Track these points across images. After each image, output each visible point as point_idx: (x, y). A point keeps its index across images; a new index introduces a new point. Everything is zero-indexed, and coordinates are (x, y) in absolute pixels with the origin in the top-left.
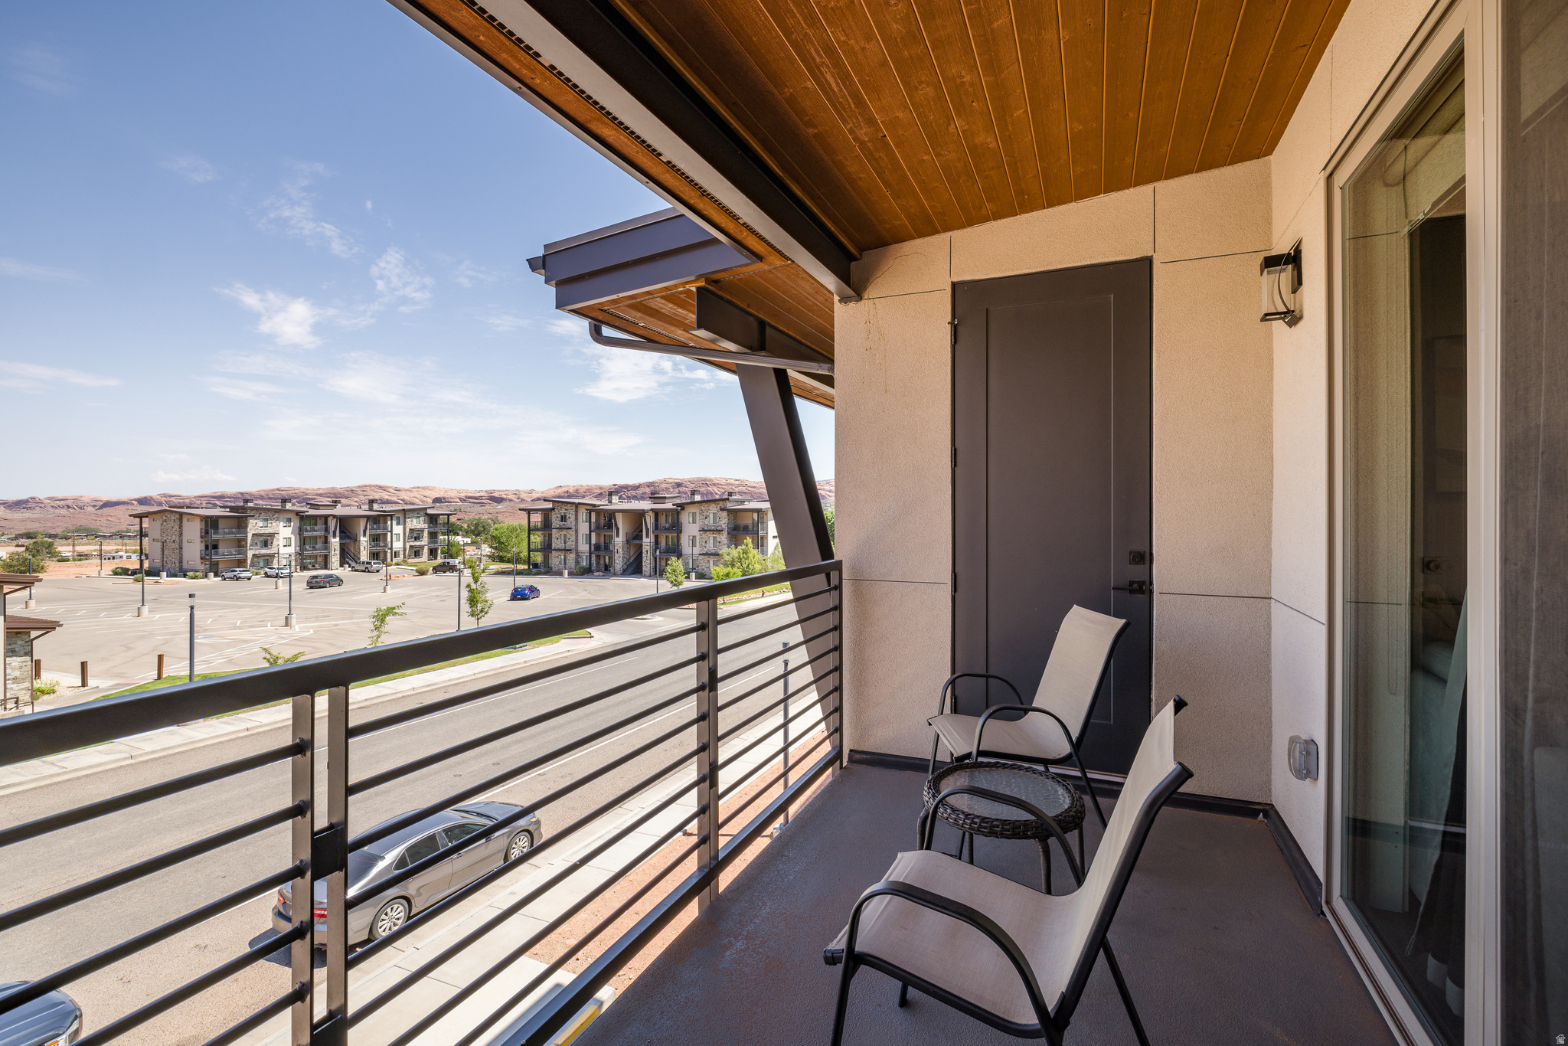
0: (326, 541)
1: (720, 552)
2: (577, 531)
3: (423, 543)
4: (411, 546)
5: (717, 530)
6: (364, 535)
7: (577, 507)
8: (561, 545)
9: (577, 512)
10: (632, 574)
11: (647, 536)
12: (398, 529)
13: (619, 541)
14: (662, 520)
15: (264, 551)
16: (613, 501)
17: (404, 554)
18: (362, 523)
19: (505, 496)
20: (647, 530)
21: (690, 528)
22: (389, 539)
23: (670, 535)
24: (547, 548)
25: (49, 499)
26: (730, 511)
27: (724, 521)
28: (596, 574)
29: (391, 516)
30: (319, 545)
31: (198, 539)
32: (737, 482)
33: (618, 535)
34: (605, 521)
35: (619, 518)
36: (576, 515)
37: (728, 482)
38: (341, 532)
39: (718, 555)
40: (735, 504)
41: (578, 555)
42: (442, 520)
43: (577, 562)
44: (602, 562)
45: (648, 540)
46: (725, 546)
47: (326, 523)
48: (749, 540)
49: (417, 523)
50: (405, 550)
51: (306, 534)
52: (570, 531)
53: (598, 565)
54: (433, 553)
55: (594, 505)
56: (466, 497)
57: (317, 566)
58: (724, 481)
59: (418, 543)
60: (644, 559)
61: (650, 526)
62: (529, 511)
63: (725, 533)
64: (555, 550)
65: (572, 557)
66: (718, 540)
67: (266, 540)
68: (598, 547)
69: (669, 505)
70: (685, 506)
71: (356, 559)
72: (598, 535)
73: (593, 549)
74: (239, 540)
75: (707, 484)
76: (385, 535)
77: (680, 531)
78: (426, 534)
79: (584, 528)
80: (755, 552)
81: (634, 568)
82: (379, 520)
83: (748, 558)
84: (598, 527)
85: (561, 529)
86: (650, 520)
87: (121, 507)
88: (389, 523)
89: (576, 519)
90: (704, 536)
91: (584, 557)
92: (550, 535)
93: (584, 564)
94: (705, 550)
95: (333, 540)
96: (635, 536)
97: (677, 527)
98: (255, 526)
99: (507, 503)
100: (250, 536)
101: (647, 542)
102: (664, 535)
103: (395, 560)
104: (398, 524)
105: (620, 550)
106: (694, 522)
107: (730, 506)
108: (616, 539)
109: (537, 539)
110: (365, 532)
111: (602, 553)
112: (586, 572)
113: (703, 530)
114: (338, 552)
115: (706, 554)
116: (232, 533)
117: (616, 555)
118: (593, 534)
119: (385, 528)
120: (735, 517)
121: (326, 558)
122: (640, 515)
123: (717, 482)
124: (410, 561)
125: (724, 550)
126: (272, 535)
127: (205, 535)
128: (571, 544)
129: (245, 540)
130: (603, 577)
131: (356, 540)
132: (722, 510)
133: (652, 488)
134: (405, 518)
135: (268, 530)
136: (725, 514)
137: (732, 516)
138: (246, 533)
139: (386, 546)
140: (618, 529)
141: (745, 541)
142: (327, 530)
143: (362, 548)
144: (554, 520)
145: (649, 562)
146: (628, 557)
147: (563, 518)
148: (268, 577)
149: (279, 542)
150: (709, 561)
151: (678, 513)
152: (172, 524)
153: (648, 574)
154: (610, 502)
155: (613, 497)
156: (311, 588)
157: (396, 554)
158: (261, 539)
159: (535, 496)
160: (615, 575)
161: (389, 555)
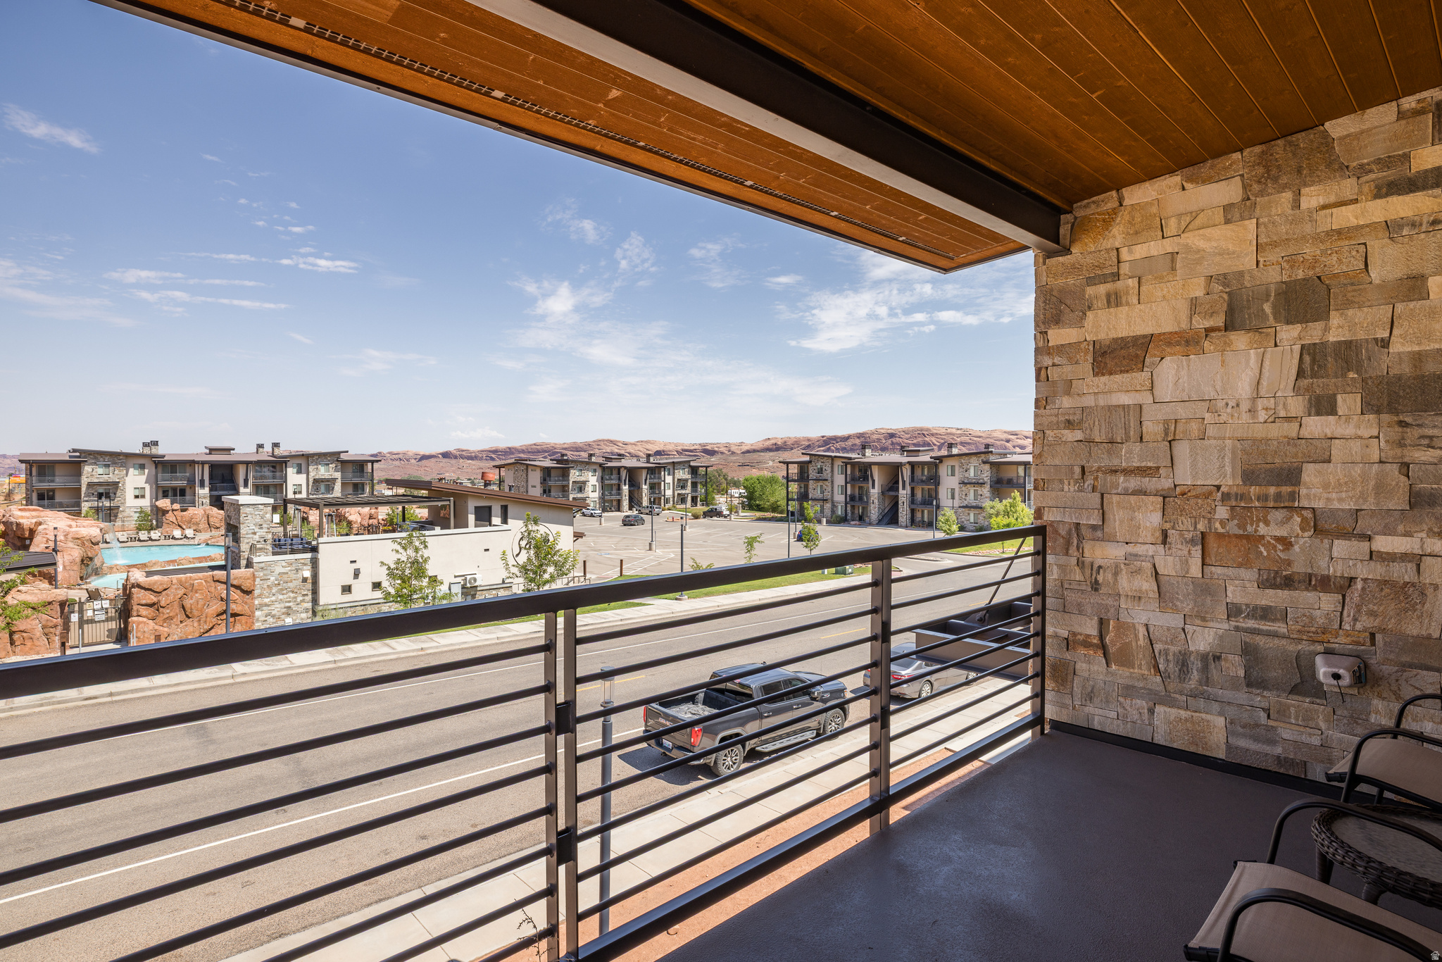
0: (619, 488)
1: (984, 505)
2: (832, 482)
3: (687, 492)
4: (678, 494)
5: (978, 483)
6: (645, 484)
7: (833, 460)
8: (818, 494)
9: (832, 464)
10: (888, 524)
11: (904, 488)
12: (669, 479)
13: (875, 492)
14: (918, 472)
15: (579, 495)
16: (867, 454)
17: (673, 501)
18: (644, 473)
19: (716, 449)
20: (904, 482)
21: (949, 482)
22: (662, 488)
23: (926, 487)
24: (804, 497)
25: (390, 453)
26: (992, 464)
27: (986, 474)
28: (852, 523)
29: (664, 467)
30: (614, 492)
31: (538, 485)
32: (959, 432)
33: (873, 487)
34: (861, 473)
35: (875, 470)
36: (832, 468)
37: (949, 431)
38: (629, 481)
39: (981, 508)
40: (998, 457)
41: (834, 506)
42: (702, 470)
43: (833, 512)
44: (856, 512)
45: (905, 492)
46: (988, 500)
47: (619, 473)
48: (1016, 494)
49: (683, 474)
50: (674, 497)
51: (607, 482)
52: (826, 483)
53: (854, 514)
54: (694, 500)
55: (850, 458)
56: (682, 450)
57: (613, 509)
58: (944, 431)
59: (683, 492)
60: (900, 510)
61: (907, 479)
62: (787, 463)
63: (988, 487)
64: (812, 499)
65: (828, 506)
66: (980, 493)
67: (581, 487)
68: (852, 498)
69: (925, 458)
70: (944, 459)
71: (640, 504)
72: (853, 487)
73: (848, 500)
74: (564, 486)
75: (923, 434)
76: (659, 484)
77: (937, 483)
78: (689, 484)
79: (840, 479)
80: (1023, 505)
81: (890, 518)
82: (654, 471)
83: (1016, 512)
84: (853, 479)
85: (817, 480)
86: (906, 472)
87: (433, 460)
88: (663, 473)
89: (832, 471)
90: (964, 488)
91: (840, 507)
92: (806, 487)
93: (840, 513)
94: (965, 503)
95: (624, 488)
96: (892, 486)
97: (935, 480)
98: (574, 475)
99: (720, 456)
100: (571, 482)
101: (904, 494)
102: (920, 487)
103: (667, 506)
104: (669, 474)
105: (876, 501)
106: (953, 475)
107: (992, 458)
108: (872, 491)
109: (794, 487)
110: (646, 480)
111: (856, 504)
112: (842, 521)
113: (963, 483)
114: (627, 498)
115: (966, 507)
116: (560, 481)
117: (872, 506)
118: (849, 486)
119: (660, 478)
120: (998, 471)
121: (619, 502)
122: (895, 468)
123: (935, 431)
124: (678, 506)
125: (987, 504)
126: (584, 483)
127: (544, 481)
128: (827, 495)
129: (568, 486)
130: (859, 526)
131: (639, 488)
132: (984, 462)
133: (862, 439)
134: (674, 469)
135: (582, 479)
136: (987, 467)
137: (994, 470)
138: (569, 480)
139: (660, 493)
140: (873, 481)
141: (1013, 494)
142: (620, 479)
143: (644, 495)
144: (810, 472)
145: (905, 513)
146: (883, 508)
147: (820, 471)
148: (585, 516)
149: (589, 488)
150: (969, 514)
151: (936, 466)
152: (521, 473)
153: (904, 524)
154: (864, 455)
155: (867, 450)
156: (625, 525)
157: (667, 501)
158: (578, 485)
159: (745, 448)
160: (870, 524)
161: (662, 501)
